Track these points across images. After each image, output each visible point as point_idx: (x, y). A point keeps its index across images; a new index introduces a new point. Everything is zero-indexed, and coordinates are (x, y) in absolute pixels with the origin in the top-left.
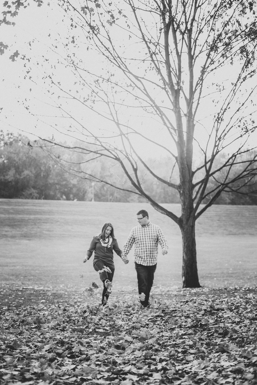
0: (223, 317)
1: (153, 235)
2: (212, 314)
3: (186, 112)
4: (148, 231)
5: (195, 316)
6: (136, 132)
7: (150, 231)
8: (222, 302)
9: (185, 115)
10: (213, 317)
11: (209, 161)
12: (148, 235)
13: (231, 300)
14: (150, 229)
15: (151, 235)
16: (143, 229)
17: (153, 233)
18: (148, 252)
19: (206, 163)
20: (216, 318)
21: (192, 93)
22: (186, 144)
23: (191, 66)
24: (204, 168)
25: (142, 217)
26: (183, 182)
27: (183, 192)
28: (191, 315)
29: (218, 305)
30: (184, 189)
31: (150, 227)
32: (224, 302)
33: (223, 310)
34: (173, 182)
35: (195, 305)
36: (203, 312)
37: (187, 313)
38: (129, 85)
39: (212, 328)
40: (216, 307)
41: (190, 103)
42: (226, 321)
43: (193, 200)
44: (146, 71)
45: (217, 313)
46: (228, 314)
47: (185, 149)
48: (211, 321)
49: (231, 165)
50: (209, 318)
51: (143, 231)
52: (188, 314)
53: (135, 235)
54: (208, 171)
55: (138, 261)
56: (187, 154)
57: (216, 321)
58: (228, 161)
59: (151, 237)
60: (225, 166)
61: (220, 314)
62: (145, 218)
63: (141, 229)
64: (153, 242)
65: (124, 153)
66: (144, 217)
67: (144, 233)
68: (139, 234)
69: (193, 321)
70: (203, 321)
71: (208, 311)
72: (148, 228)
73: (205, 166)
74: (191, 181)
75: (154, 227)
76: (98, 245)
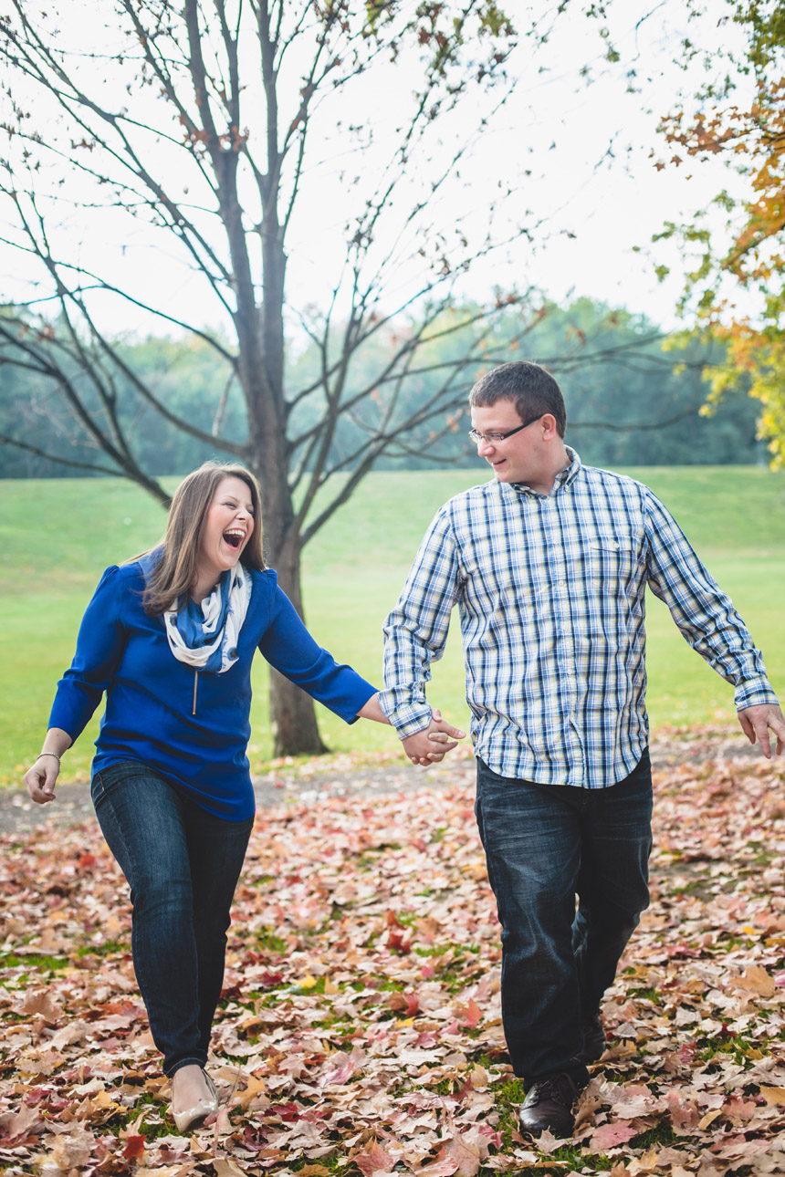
0: (398, 875)
1: (611, 546)
2: (366, 865)
3: (259, 218)
4: (569, 516)
5: (316, 873)
6: (106, 286)
7: (586, 516)
8: (392, 815)
9: (258, 229)
10: (368, 876)
11: (335, 368)
12: (574, 551)
13: (420, 808)
14: (583, 501)
15: (592, 548)
16: (531, 505)
17: (606, 531)
18: (570, 682)
19: (326, 373)
20: (377, 881)
21: (275, 159)
22: (262, 319)
23: (270, 76)
24: (320, 392)
25: (518, 422)
26: (259, 436)
27: (262, 466)
28: (303, 873)
29: (380, 827)
30: (263, 456)
31: (581, 487)
32: (398, 819)
33: (395, 847)
34: (229, 437)
35: (315, 832)
36: (337, 859)
37: (290, 866)
38: (78, 142)
39: (368, 915)
40: (379, 837)
41: (269, 187)
42: (407, 889)
43: (291, 489)
44: (128, 88)
45: (379, 858)
46: (413, 861)
47: (260, 334)
48: (366, 892)
49: (401, 377)
50: (356, 881)
51: (533, 522)
52: (294, 869)
53: (468, 552)
54: (332, 399)
55: (497, 753)
56: (268, 347)
57: (380, 890)
58: (392, 366)
59: (593, 566)
60: (382, 380)
61: (389, 865)
62: (535, 430)
63: (514, 509)
64: (611, 603)
65: (72, 347)
66: (528, 418)
67: (536, 538)
68: (500, 543)
69: (311, 893)
70: (340, 889)
71: (354, 854)
72: (566, 500)
73: (323, 381)
74: (282, 430)
75: (614, 489)
76: (138, 654)
